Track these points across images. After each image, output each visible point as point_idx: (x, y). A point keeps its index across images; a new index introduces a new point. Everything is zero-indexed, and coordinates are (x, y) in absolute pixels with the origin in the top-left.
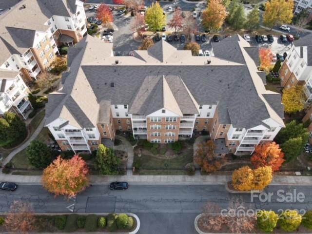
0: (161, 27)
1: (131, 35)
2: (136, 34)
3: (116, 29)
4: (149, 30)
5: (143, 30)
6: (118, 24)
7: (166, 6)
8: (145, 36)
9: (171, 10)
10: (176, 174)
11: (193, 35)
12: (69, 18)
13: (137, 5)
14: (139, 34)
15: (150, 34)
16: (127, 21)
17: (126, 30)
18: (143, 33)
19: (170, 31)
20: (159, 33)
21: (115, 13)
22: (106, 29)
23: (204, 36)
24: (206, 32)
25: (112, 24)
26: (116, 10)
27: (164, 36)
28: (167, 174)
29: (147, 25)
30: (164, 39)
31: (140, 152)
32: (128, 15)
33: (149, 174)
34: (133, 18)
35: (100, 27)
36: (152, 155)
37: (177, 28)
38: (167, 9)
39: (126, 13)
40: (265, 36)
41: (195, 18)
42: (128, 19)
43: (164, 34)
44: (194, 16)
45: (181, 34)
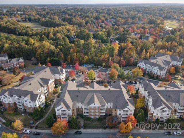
0: (94, 78)
1: (82, 81)
2: (84, 81)
3: (76, 79)
4: (89, 79)
5: (87, 79)
6: (77, 77)
7: (96, 70)
8: (88, 81)
9: (98, 72)
10: (100, 129)
11: (106, 81)
12: (60, 75)
13: (84, 70)
14: (85, 81)
15: (90, 81)
16: (80, 76)
17: (80, 79)
18: (87, 80)
19: (97, 79)
20: (93, 80)
21: (76, 73)
22: (72, 79)
23: (110, 81)
24: (111, 80)
25: (75, 77)
26: (76, 72)
27: (95, 81)
28: (96, 129)
29: (88, 77)
30: (95, 82)
31: (86, 121)
32: (81, 74)
33: (89, 129)
34: (83, 75)
35: (70, 78)
36: (91, 123)
37: (100, 78)
38: (96, 72)
39: (80, 73)
40: (134, 81)
41: (107, 75)
42: (81, 75)
43: (95, 80)
44: (107, 74)
45: (102, 80)
